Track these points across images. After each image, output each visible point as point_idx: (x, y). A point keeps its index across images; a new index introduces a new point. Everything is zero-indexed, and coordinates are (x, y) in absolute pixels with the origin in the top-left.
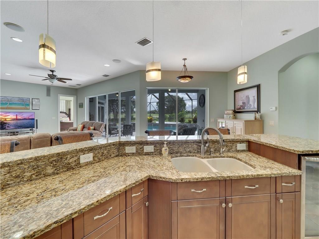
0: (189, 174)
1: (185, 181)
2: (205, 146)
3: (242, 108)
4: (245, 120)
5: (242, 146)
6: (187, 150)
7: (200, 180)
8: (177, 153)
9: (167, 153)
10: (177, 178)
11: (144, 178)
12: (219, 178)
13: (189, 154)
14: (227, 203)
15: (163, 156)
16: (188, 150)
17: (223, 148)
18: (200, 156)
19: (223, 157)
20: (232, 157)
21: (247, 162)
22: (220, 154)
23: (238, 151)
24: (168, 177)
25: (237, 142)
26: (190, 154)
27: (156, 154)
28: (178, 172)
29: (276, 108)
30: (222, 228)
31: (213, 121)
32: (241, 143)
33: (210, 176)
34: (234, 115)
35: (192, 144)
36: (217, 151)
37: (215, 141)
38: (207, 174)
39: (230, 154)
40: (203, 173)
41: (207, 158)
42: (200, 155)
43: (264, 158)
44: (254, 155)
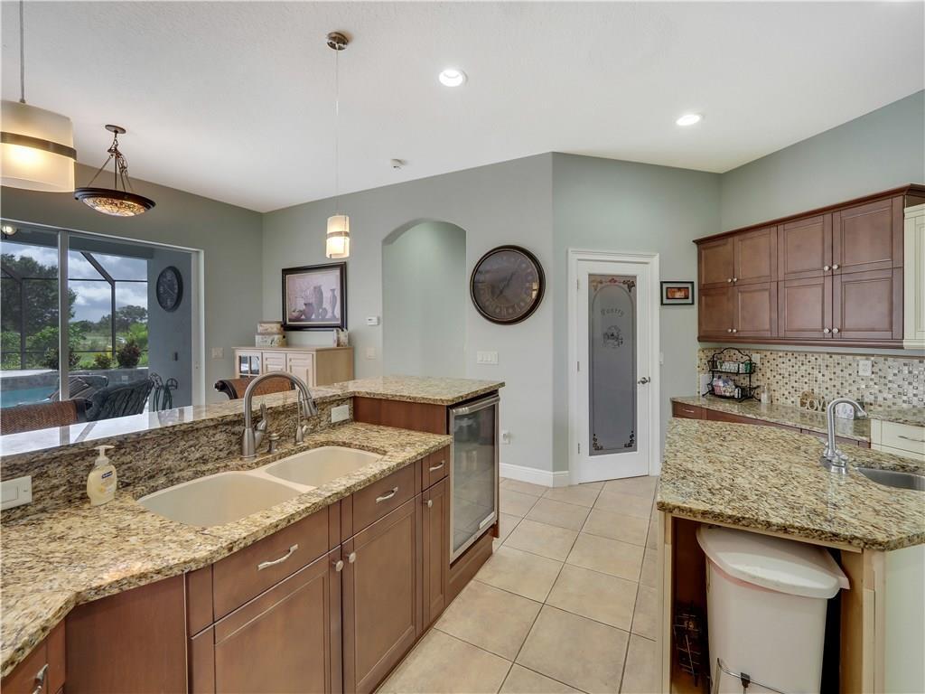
0: (244, 522)
1: (242, 545)
2: (255, 429)
3: (303, 317)
4: (318, 348)
5: (340, 413)
6: (192, 457)
7: (284, 524)
8: (150, 478)
9: (113, 486)
10: (215, 548)
11: (54, 616)
12: (329, 500)
13: (200, 467)
14: (343, 557)
15: (94, 502)
16: (198, 455)
17: (302, 427)
18: (240, 463)
19: (304, 450)
20: (327, 443)
21: (365, 445)
22: (295, 443)
23: (333, 426)
24: (176, 561)
25: (331, 403)
26: (204, 468)
27: (43, 510)
28: (206, 532)
29: (379, 319)
30: (335, 626)
31: (221, 355)
32: (338, 405)
33: (308, 505)
34: (284, 337)
35: (211, 432)
36: (284, 438)
37: (281, 409)
38: (294, 502)
39: (321, 438)
40: (285, 503)
41: (264, 464)
42: (241, 459)
43: (390, 428)
44: (369, 426)
